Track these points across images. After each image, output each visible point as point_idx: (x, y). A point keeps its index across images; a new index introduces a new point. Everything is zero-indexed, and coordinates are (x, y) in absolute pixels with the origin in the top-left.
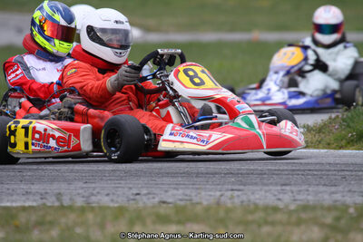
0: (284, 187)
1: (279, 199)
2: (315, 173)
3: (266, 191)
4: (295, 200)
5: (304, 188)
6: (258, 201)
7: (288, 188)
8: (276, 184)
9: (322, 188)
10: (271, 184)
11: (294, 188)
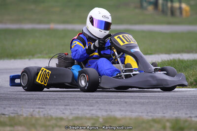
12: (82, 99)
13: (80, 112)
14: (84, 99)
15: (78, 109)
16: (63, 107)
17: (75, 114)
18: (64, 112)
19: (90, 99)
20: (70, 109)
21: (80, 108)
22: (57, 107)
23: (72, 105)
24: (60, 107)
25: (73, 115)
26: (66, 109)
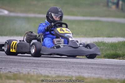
12: (63, 64)
13: (61, 73)
14: (65, 64)
15: (60, 70)
16: (50, 69)
17: (58, 74)
18: (50, 72)
19: (68, 65)
20: (55, 71)
21: (61, 70)
22: (46, 69)
23: (56, 68)
24: (48, 69)
25: (57, 75)
26: (51, 70)
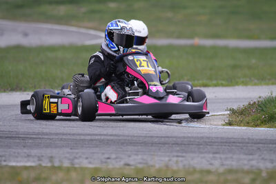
0: (215, 155)
1: (211, 164)
2: (238, 144)
3: (202, 158)
4: (222, 165)
5: (230, 155)
6: (195, 165)
7: (217, 156)
8: (209, 152)
9: (243, 156)
10: (206, 152)
11: (223, 156)
